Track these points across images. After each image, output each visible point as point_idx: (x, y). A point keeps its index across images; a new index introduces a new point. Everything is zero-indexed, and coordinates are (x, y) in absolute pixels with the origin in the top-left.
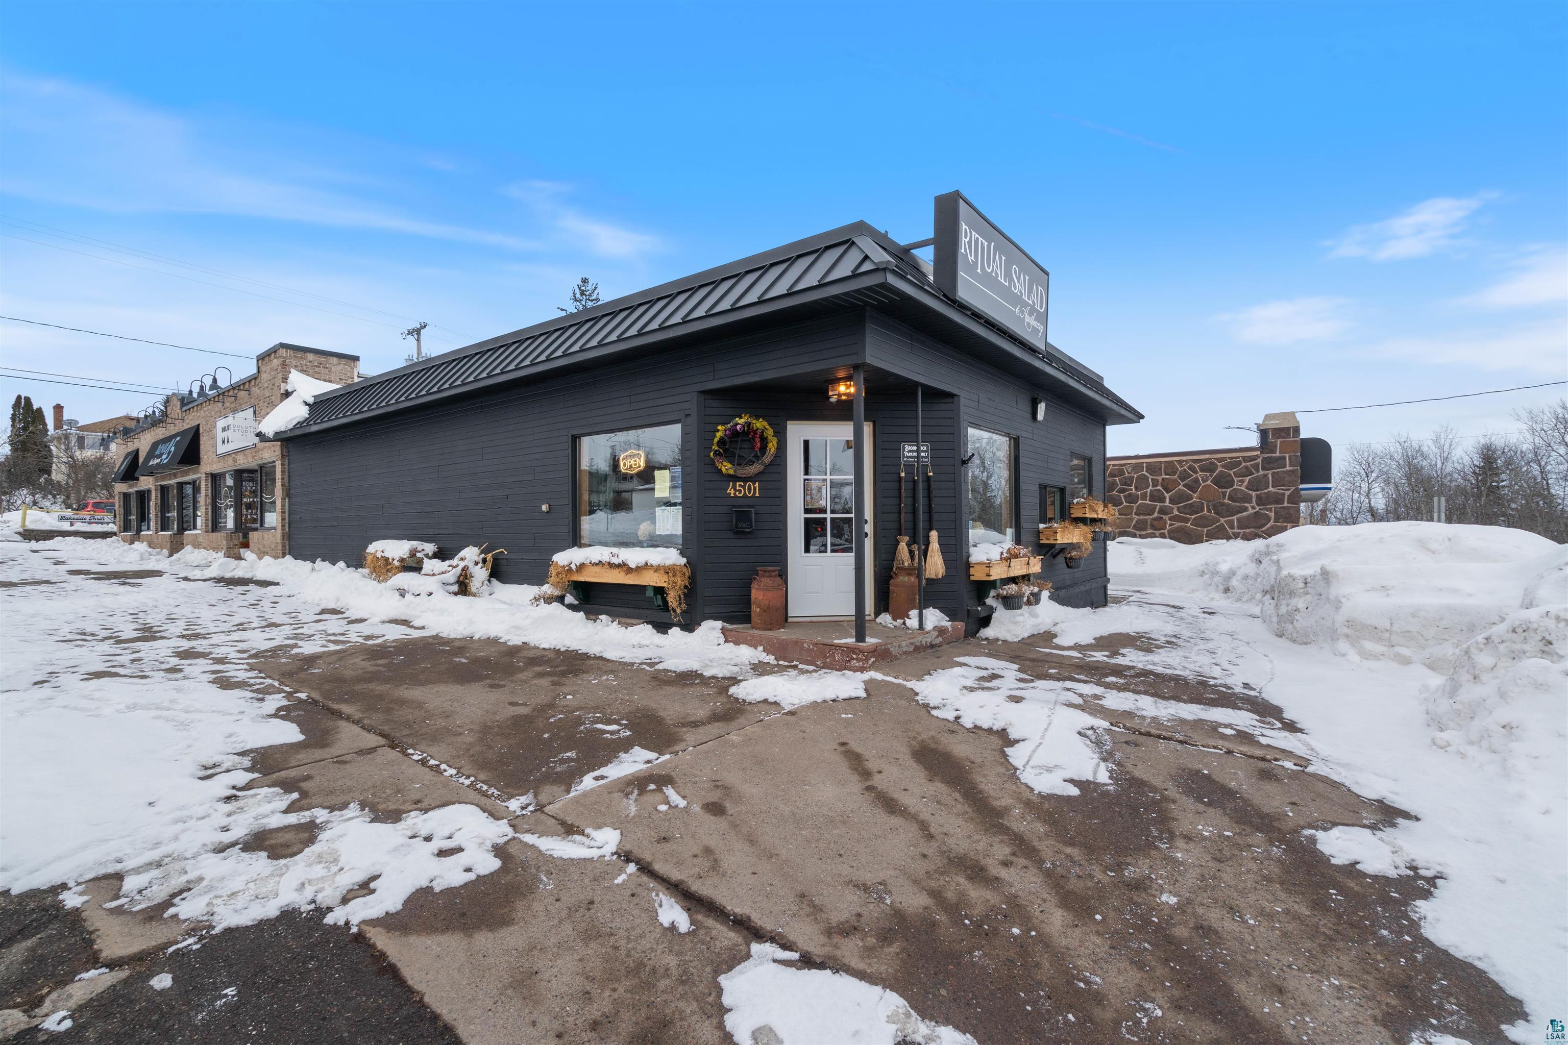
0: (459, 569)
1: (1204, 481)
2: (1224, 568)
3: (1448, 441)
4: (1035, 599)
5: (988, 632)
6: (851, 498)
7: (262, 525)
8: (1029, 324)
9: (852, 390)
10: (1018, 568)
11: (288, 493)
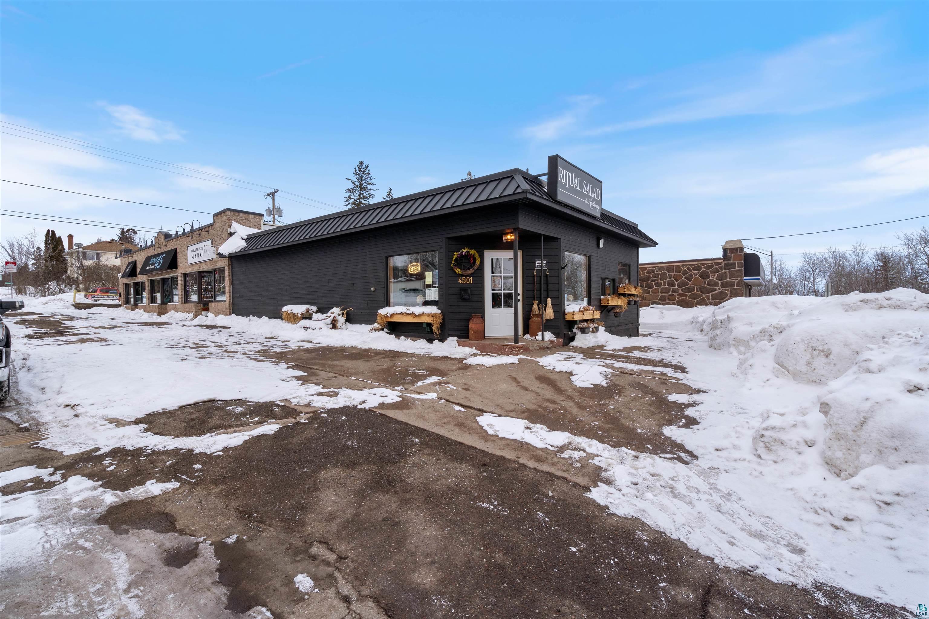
0: (332, 318)
1: (695, 275)
2: (701, 319)
3: (861, 251)
4: (596, 330)
5: (574, 344)
6: (512, 286)
7: (215, 299)
8: (592, 206)
9: (513, 237)
10: (588, 316)
11: (232, 283)
